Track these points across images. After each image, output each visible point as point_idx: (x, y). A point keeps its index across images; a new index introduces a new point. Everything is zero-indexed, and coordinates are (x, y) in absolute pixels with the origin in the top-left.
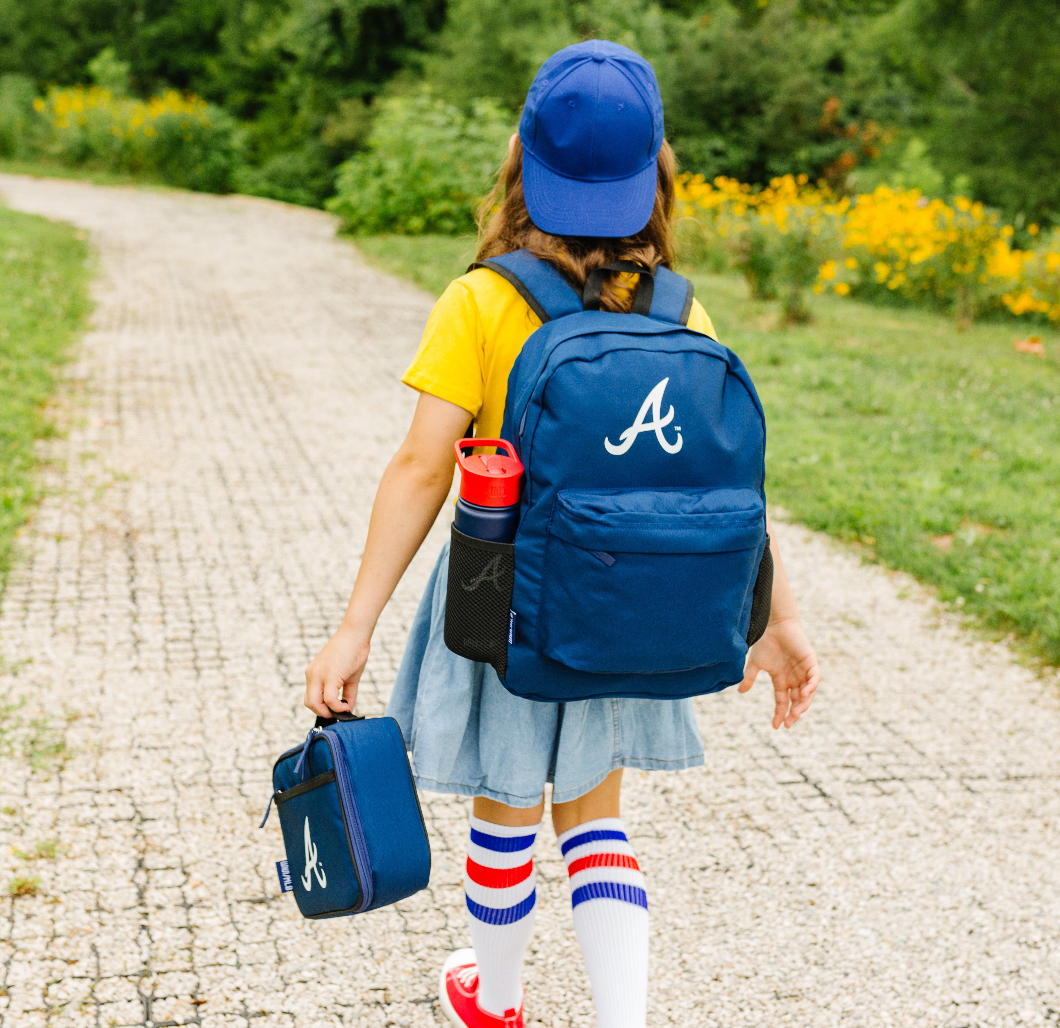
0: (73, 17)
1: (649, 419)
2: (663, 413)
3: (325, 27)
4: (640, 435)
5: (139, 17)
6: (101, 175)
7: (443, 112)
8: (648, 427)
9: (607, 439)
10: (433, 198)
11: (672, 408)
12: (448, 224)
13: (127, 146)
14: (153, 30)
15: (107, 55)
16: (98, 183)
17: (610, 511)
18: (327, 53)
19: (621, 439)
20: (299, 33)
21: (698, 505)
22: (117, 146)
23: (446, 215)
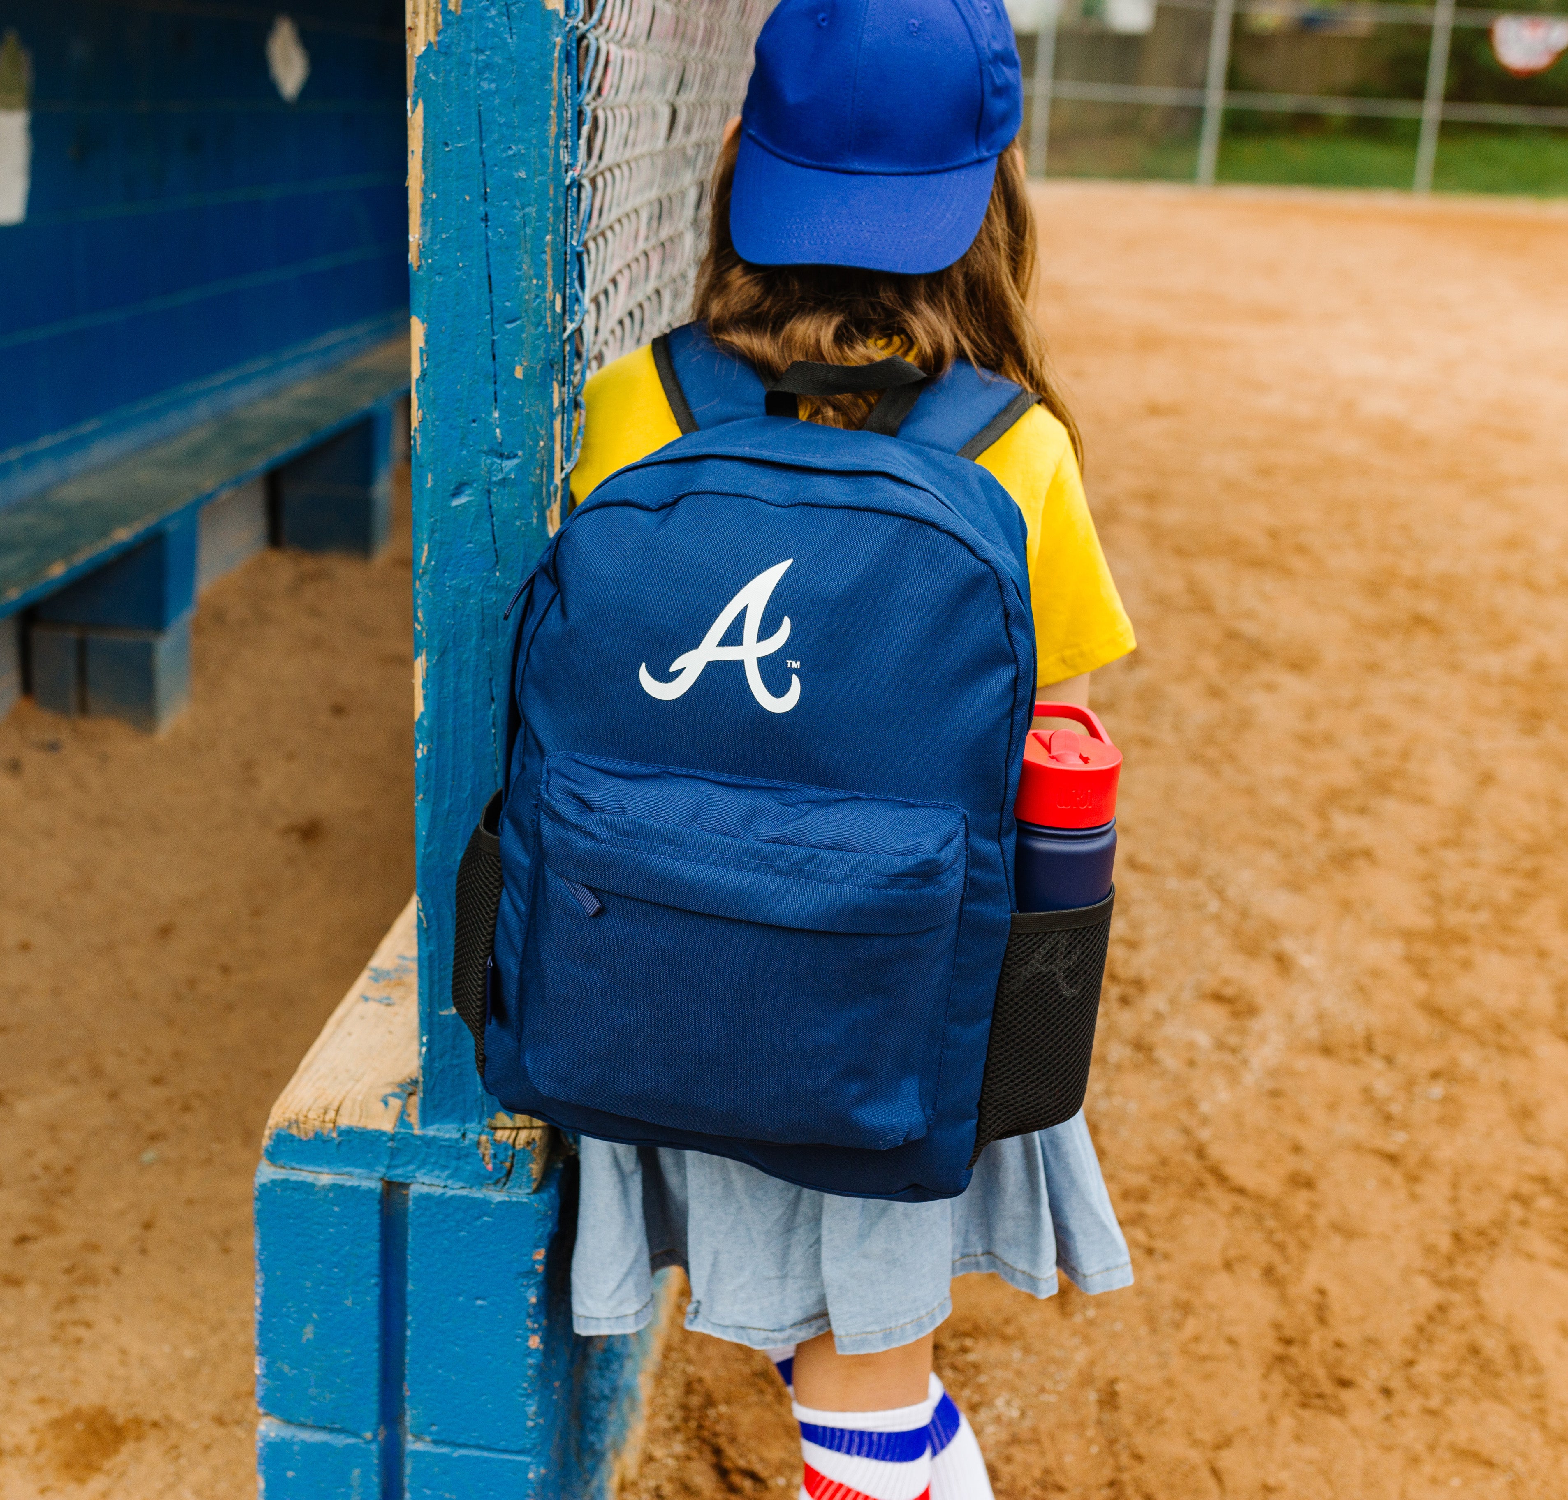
1: (733, 636)
2: (766, 631)
4: (712, 667)
8: (730, 654)
9: (644, 665)
11: (787, 622)
17: (603, 811)
19: (673, 668)
21: (788, 830)
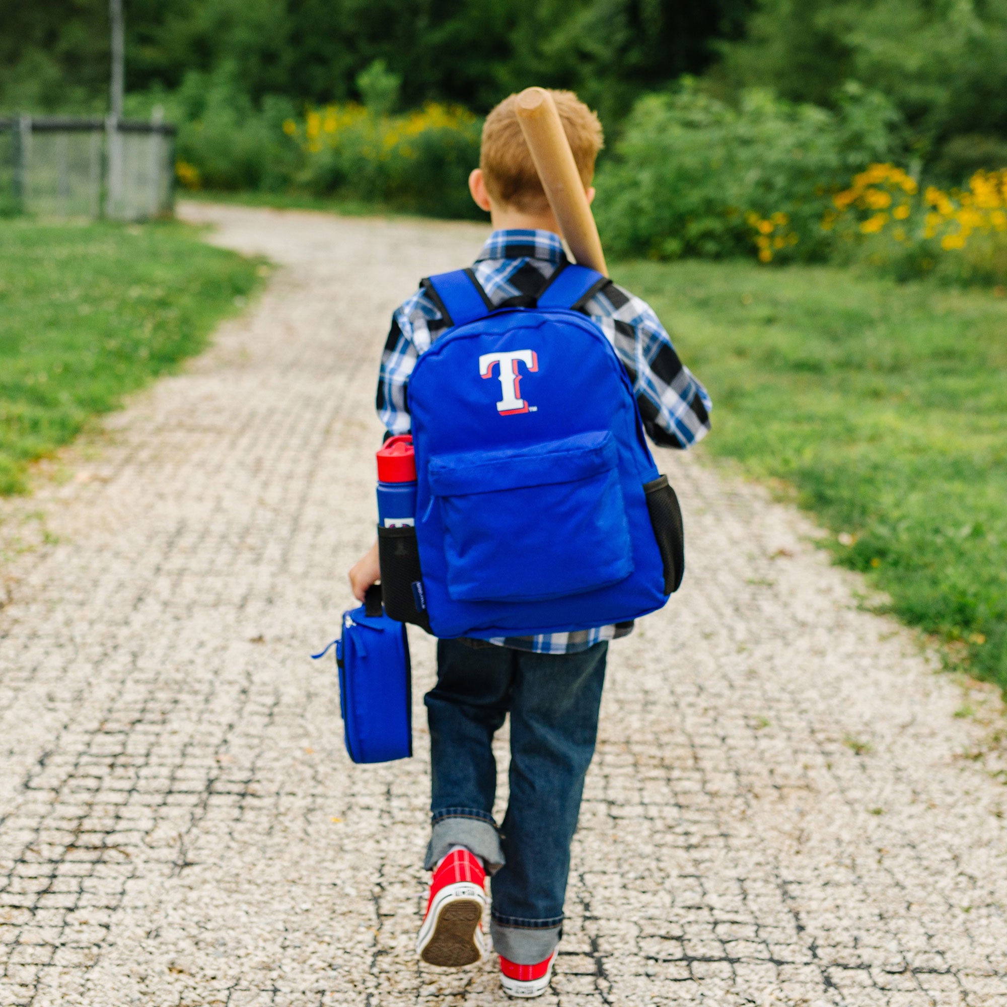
0: (349, 26)
3: (621, 19)
5: (422, 22)
6: (352, 206)
7: (706, 109)
10: (694, 214)
12: (710, 246)
13: (382, 169)
14: (437, 37)
15: (378, 67)
16: (346, 213)
18: (624, 50)
20: (591, 29)
22: (370, 169)
23: (708, 235)
